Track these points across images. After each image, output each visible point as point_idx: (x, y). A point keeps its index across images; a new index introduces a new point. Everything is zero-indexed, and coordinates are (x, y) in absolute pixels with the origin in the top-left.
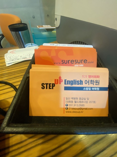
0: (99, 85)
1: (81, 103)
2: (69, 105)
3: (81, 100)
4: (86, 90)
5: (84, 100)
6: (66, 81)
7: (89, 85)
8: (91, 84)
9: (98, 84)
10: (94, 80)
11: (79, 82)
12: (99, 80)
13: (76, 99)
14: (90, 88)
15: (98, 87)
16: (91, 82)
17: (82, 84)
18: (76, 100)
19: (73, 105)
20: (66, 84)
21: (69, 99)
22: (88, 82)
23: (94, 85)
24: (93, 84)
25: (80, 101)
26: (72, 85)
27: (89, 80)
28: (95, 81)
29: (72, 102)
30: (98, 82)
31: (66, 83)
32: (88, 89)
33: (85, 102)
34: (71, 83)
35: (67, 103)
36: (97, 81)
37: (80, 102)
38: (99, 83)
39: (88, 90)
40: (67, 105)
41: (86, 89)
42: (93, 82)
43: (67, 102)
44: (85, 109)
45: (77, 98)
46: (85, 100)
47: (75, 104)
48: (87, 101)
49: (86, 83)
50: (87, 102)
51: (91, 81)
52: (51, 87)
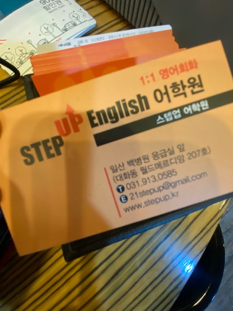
0: (203, 91)
1: (161, 168)
2: (129, 187)
3: (161, 160)
4: (166, 123)
5: (169, 157)
6: (94, 115)
7: (169, 101)
8: (175, 96)
9: (200, 89)
10: (182, 82)
11: (137, 104)
12: (199, 76)
13: (143, 161)
14: (178, 111)
15: (204, 100)
16: (176, 90)
17: (148, 108)
18: (144, 165)
19: (141, 183)
20: (97, 125)
21: (122, 168)
22: (165, 94)
23: (186, 96)
24: (183, 96)
25: (157, 162)
26: (117, 120)
27: (166, 87)
28: (186, 83)
29: (134, 174)
30: (197, 81)
31: (96, 121)
32: (173, 116)
33: (173, 161)
34: (111, 117)
35: (120, 183)
36: (192, 81)
37: (159, 166)
38: (201, 86)
39: (174, 120)
40: (120, 188)
41: (165, 119)
42: (180, 87)
43: (119, 178)
44: (182, 183)
45: (146, 158)
46: (173, 156)
47: (146, 176)
48: (180, 154)
49: (159, 98)
50: (181, 160)
51: (175, 85)
52: (53, 151)
